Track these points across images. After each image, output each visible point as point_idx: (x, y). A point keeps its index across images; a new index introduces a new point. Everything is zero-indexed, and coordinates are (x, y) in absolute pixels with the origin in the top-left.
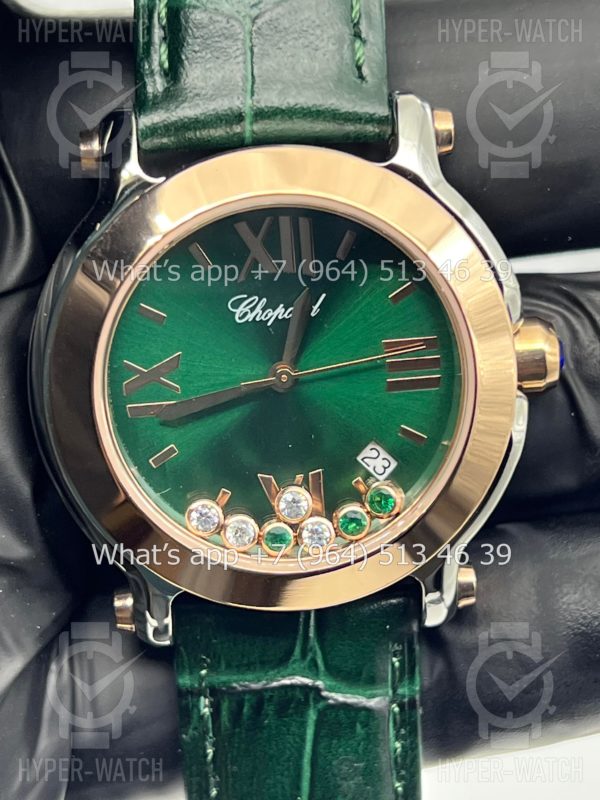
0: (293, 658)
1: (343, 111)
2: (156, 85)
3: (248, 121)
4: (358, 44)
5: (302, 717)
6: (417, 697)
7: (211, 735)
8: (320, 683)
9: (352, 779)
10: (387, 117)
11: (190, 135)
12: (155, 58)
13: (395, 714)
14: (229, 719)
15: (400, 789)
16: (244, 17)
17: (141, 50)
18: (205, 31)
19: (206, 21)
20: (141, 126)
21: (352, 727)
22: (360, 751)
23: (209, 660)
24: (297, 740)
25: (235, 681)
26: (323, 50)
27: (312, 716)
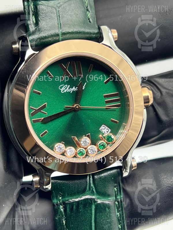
0: (87, 190)
3: (60, 36)
4: (88, 12)
5: (91, 207)
6: (122, 199)
7: (64, 217)
8: (94, 197)
9: (107, 225)
12: (31, 20)
13: (117, 205)
14: (69, 211)
15: (120, 227)
16: (56, 7)
18: (45, 11)
21: (105, 209)
22: (108, 216)
23: (62, 194)
24: (90, 215)
25: (70, 199)
27: (93, 207)
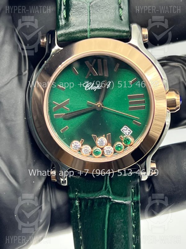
0: (102, 190)
1: (116, 29)
2: (62, 22)
3: (88, 33)
4: (120, 10)
5: (105, 206)
6: (139, 200)
7: (79, 211)
8: (110, 197)
9: (120, 224)
10: (128, 31)
12: (62, 14)
13: (132, 205)
14: (84, 207)
15: (134, 227)
16: (88, 2)
17: (58, 12)
18: (76, 6)
19: (76, 4)
20: (58, 34)
21: (120, 209)
22: (122, 217)
23: (78, 190)
24: (104, 213)
25: (86, 196)
26: (110, 12)
27: (108, 206)
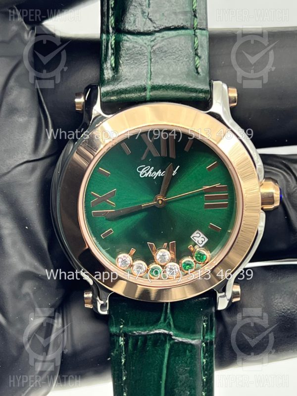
0: (160, 322)
1: (190, 87)
2: (108, 74)
3: (148, 91)
4: (197, 58)
5: (163, 347)
6: (214, 340)
7: (124, 353)
8: (171, 333)
9: (184, 375)
10: (208, 90)
11: (123, 96)
12: (109, 61)
13: (203, 347)
14: (132, 347)
15: (205, 380)
16: (148, 45)
17: (103, 59)
18: (131, 51)
19: (131, 47)
20: (102, 92)
21: (185, 352)
22: (188, 363)
23: (124, 321)
24: (161, 357)
25: (136, 331)
26: (181, 61)
27: (168, 347)
